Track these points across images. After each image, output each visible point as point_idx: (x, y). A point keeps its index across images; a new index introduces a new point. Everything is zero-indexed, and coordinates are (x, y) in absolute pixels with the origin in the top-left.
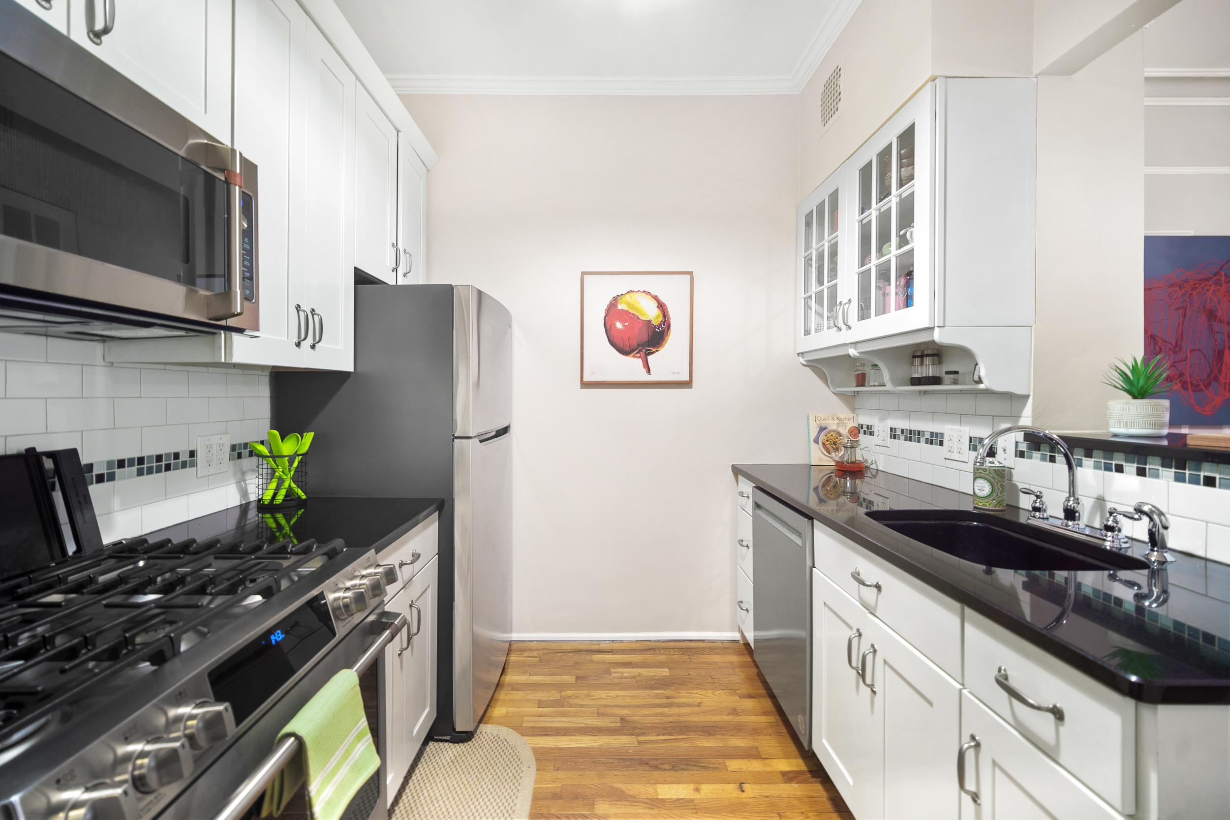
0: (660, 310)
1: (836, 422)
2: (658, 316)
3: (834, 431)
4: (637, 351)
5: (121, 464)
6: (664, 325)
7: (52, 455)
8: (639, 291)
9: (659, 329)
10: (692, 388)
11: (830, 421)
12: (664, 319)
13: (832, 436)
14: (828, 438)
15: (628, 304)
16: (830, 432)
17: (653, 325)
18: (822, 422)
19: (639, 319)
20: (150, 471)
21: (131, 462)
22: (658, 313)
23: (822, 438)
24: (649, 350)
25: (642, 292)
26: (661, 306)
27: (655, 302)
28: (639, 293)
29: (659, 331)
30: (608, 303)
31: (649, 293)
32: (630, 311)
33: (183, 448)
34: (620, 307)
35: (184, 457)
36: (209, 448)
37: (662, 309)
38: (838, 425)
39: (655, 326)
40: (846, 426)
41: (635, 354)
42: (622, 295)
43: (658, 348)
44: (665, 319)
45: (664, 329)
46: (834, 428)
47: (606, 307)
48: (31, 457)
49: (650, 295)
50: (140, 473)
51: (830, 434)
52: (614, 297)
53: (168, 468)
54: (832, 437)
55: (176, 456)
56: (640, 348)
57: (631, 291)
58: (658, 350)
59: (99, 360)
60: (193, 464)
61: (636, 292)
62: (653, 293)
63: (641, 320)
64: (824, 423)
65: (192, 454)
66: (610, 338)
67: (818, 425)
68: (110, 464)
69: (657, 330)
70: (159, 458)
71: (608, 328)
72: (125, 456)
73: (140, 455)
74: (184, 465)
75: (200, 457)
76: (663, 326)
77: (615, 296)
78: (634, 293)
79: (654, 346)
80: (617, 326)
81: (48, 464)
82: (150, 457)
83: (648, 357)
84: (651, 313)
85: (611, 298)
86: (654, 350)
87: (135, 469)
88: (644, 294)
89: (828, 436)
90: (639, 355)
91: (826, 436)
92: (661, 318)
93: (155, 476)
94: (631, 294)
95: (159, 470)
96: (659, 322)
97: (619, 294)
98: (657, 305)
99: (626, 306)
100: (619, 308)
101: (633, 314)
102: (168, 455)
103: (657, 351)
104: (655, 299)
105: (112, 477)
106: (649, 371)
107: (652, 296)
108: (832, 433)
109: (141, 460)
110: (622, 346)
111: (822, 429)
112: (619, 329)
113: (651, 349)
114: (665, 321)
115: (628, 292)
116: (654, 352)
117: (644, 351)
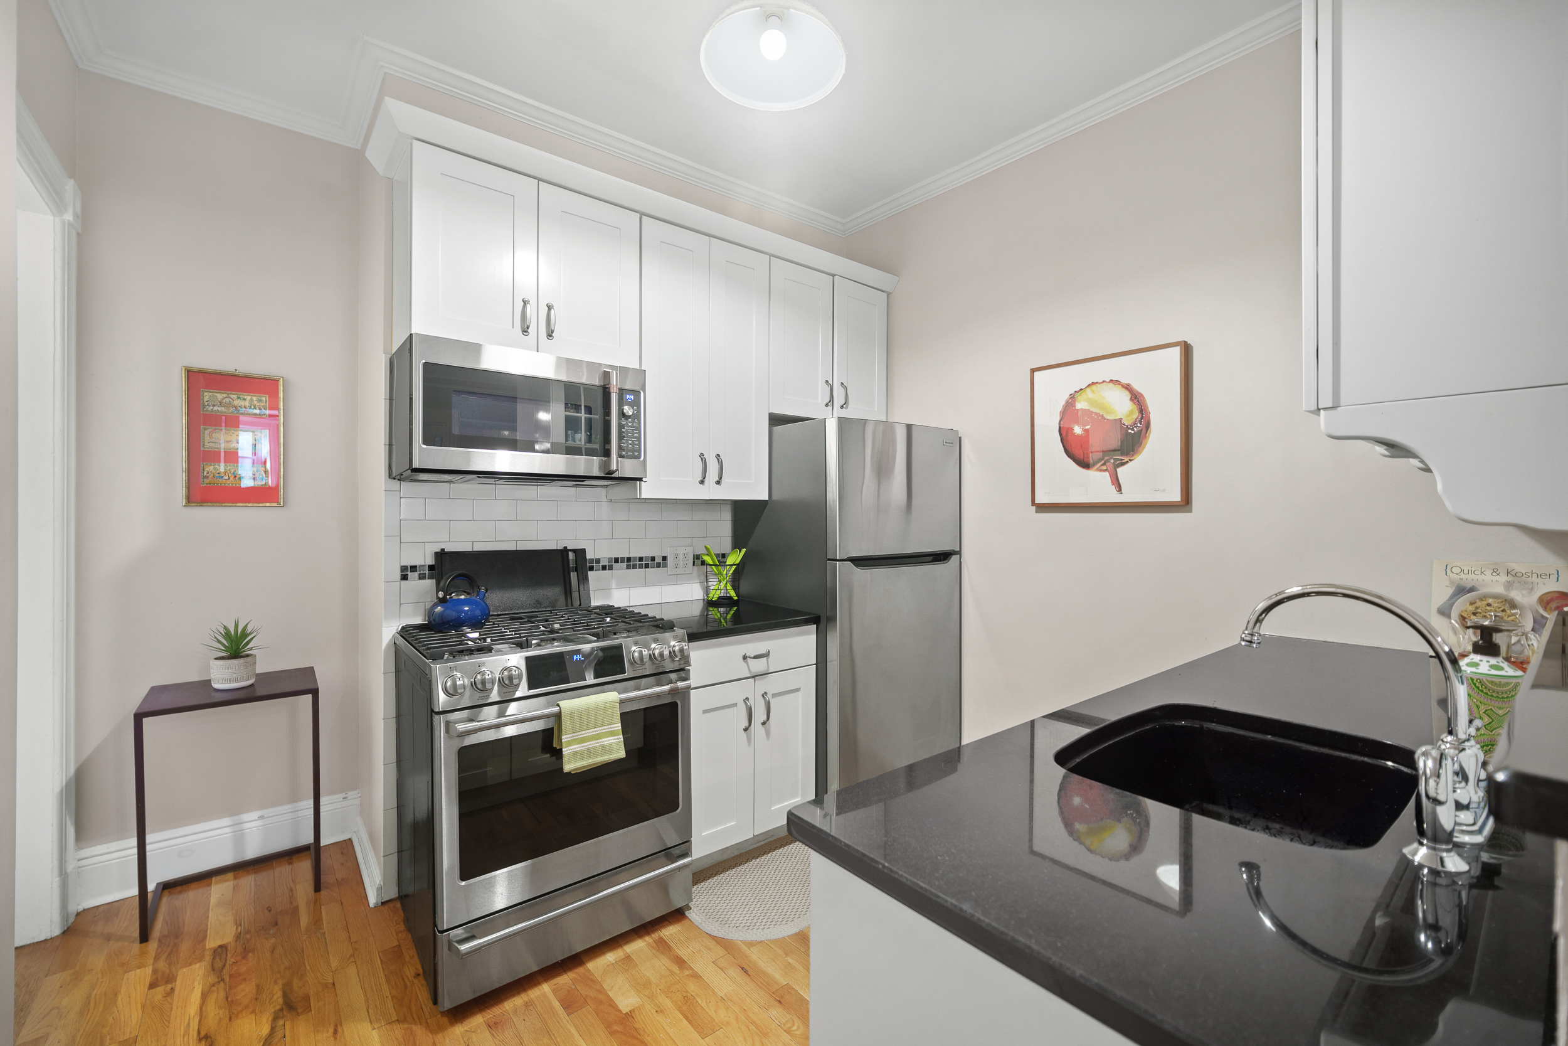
0: (1134, 403)
1: (1504, 578)
2: (1131, 412)
3: (1495, 596)
4: (1103, 462)
5: (617, 560)
6: (1141, 424)
7: (574, 551)
8: (1104, 381)
9: (1133, 430)
10: (1191, 512)
11: (1488, 577)
12: (1140, 415)
13: (1489, 605)
14: (1477, 608)
15: (1089, 401)
16: (1485, 597)
17: (1124, 425)
18: (1463, 576)
19: (1105, 419)
20: (635, 567)
21: (623, 560)
22: (1131, 408)
23: (1462, 605)
24: (1118, 460)
25: (1109, 382)
26: (1136, 398)
27: (1127, 393)
28: (1105, 383)
29: (1133, 432)
30: (1063, 403)
31: (1117, 382)
32: (1092, 409)
33: (658, 554)
34: (1079, 406)
35: (658, 560)
36: (676, 556)
37: (1138, 401)
38: (1509, 585)
39: (1127, 426)
40: (1532, 589)
41: (1100, 467)
42: (1081, 389)
43: (1133, 455)
44: (1142, 414)
45: (1140, 429)
46: (1499, 590)
47: (1060, 408)
48: (565, 551)
49: (1119, 384)
50: (628, 567)
51: (1485, 603)
52: (1071, 395)
53: (647, 566)
54: (1488, 608)
55: (653, 559)
56: (1106, 458)
57: (1093, 384)
58: (1132, 458)
59: (604, 499)
60: (665, 566)
61: (1100, 383)
62: (1124, 381)
63: (1107, 420)
64: (1469, 579)
65: (664, 558)
66: (1066, 447)
67: (1452, 582)
68: (610, 560)
69: (1130, 431)
70: (641, 559)
71: (1064, 434)
72: (619, 556)
73: (628, 556)
74: (659, 565)
75: (669, 561)
76: (1139, 425)
77: (1072, 392)
78: (1098, 385)
79: (1127, 454)
80: (1075, 431)
81: (571, 556)
82: (635, 558)
83: (1118, 470)
84: (1121, 407)
85: (1066, 397)
86: (1126, 459)
87: (625, 564)
88: (1111, 384)
89: (1477, 605)
90: (1105, 468)
91: (1471, 604)
92: (1136, 414)
93: (638, 570)
94: (1094, 387)
95: (641, 567)
96: (1134, 420)
97: (1078, 389)
98: (1129, 396)
99: (1086, 403)
100: (1077, 408)
101: (1097, 414)
102: (647, 558)
103: (1130, 460)
104: (1127, 388)
105: (611, 568)
106: (1120, 489)
107: (1122, 386)
108: (1490, 601)
109: (629, 559)
110: (1082, 456)
111: (1461, 590)
112: (1078, 435)
113: (1122, 458)
114: (1142, 418)
115: (1089, 385)
116: (1127, 462)
117: (1112, 461)
